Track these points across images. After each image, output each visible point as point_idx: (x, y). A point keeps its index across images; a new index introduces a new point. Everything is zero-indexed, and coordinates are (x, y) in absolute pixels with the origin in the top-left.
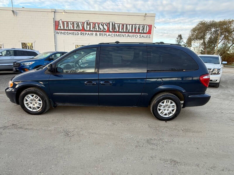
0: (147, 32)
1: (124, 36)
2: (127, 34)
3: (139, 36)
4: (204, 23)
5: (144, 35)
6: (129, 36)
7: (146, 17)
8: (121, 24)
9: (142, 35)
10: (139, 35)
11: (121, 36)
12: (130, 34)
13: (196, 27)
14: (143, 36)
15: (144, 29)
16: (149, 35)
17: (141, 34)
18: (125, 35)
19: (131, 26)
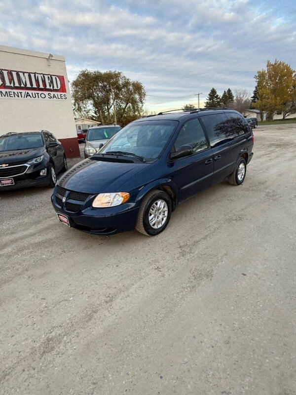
0: (59, 88)
1: (18, 96)
2: (23, 92)
3: (47, 96)
4: (87, 74)
5: (56, 93)
6: (29, 96)
7: (51, 62)
8: (5, 70)
9: (52, 93)
10: (46, 93)
11: (13, 95)
12: (30, 92)
13: (77, 80)
14: (54, 96)
15: (52, 82)
16: (63, 94)
17: (50, 92)
18: (21, 93)
19: (26, 75)
